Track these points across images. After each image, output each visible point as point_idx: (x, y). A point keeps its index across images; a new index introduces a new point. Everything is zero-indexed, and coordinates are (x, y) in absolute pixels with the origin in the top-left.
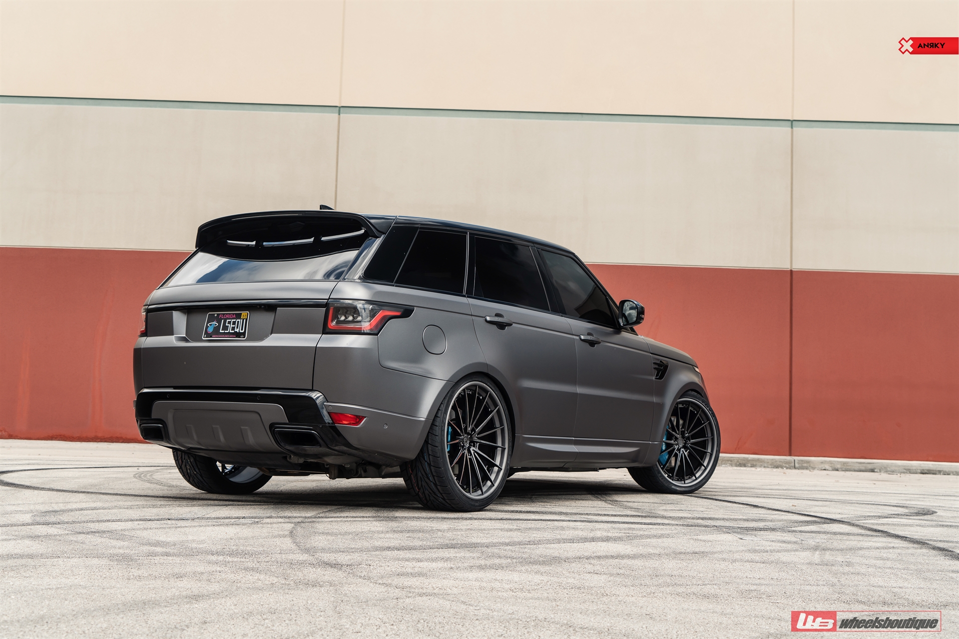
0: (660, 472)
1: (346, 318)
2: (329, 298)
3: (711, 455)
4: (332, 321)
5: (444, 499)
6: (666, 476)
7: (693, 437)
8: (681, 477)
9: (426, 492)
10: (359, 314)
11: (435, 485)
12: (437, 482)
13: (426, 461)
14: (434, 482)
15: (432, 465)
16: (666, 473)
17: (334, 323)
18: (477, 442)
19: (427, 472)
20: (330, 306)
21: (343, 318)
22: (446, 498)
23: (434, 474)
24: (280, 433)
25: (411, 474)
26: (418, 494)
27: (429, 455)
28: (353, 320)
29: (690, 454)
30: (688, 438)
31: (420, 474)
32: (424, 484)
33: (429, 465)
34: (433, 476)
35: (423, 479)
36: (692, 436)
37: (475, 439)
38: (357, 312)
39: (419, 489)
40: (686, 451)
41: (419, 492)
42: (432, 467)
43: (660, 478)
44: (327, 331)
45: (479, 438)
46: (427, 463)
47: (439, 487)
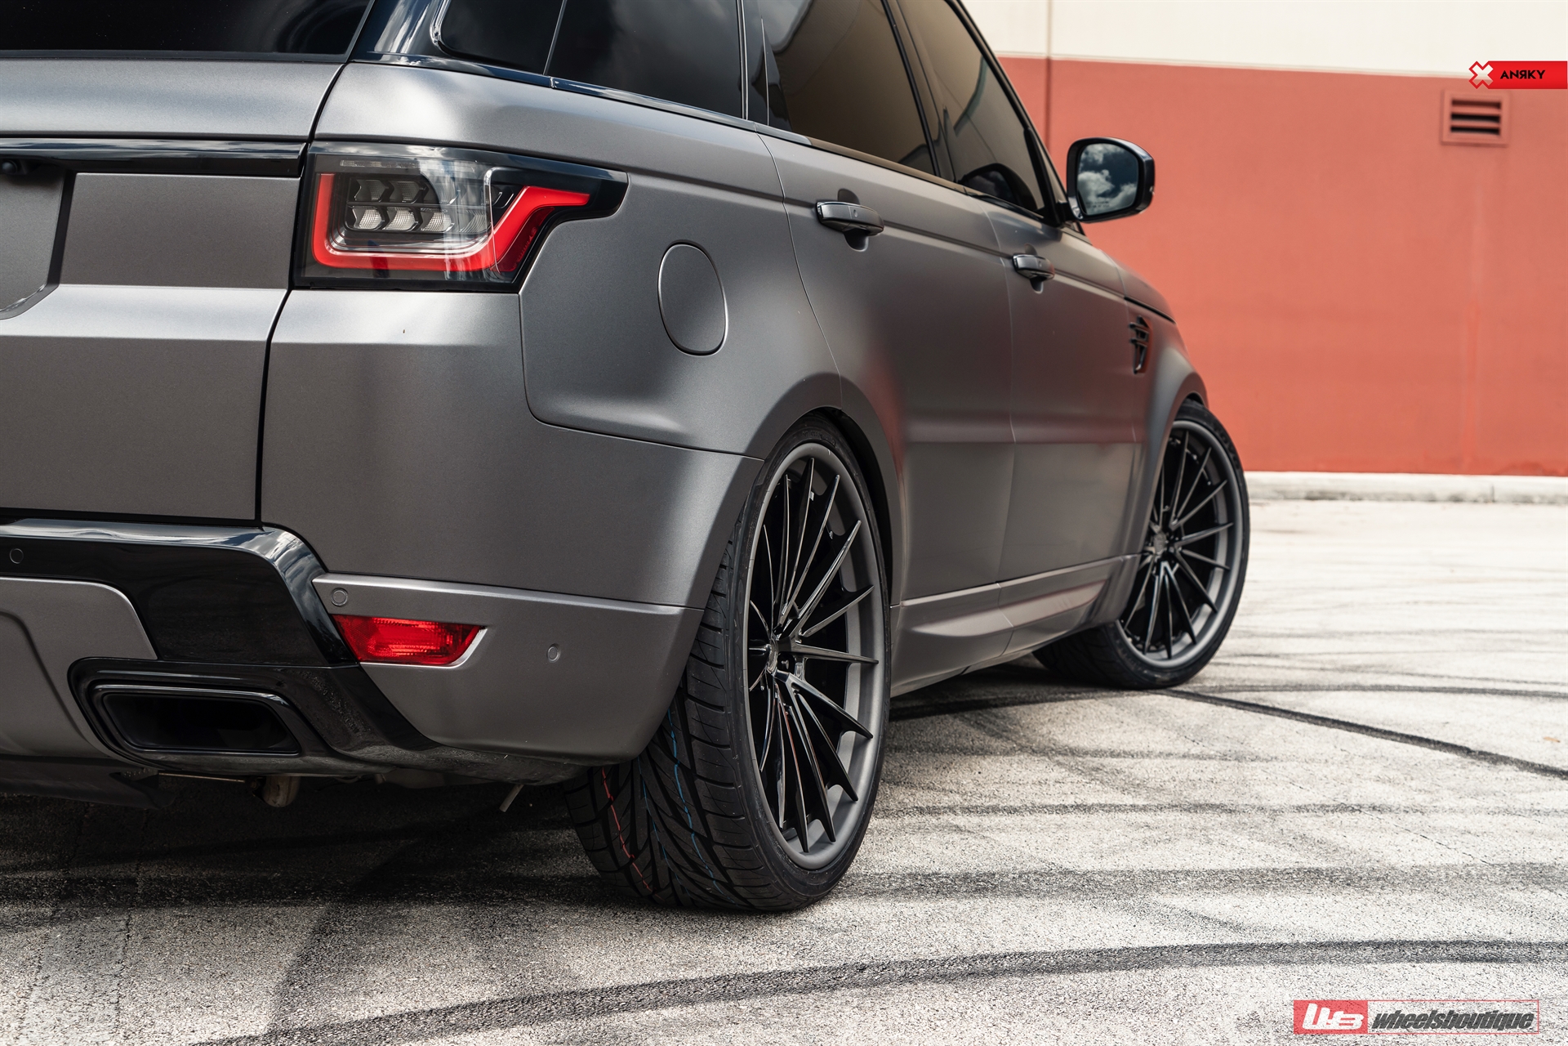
0: (1118, 636)
1: (387, 220)
2: (312, 137)
3: (1227, 573)
4: (330, 234)
5: (729, 886)
6: (1129, 640)
7: (1190, 528)
8: (1163, 641)
9: (664, 863)
10: (437, 201)
11: (707, 842)
12: (714, 834)
13: (675, 761)
14: (702, 832)
15: (700, 772)
16: (1128, 636)
17: (340, 239)
18: (800, 655)
19: (676, 800)
20: (317, 168)
21: (370, 220)
22: (736, 881)
23: (706, 805)
24: (118, 700)
25: (610, 802)
26: (626, 869)
27: (689, 738)
28: (418, 227)
29: (1178, 574)
30: (1178, 533)
31: (645, 805)
32: (658, 836)
33: (689, 774)
34: (702, 813)
35: (656, 820)
36: (1186, 524)
37: (797, 645)
38: (429, 197)
39: (635, 852)
40: (1172, 568)
41: (632, 860)
42: (698, 782)
43: (1120, 651)
44: (310, 273)
45: (806, 641)
46: (681, 766)
47: (717, 849)
